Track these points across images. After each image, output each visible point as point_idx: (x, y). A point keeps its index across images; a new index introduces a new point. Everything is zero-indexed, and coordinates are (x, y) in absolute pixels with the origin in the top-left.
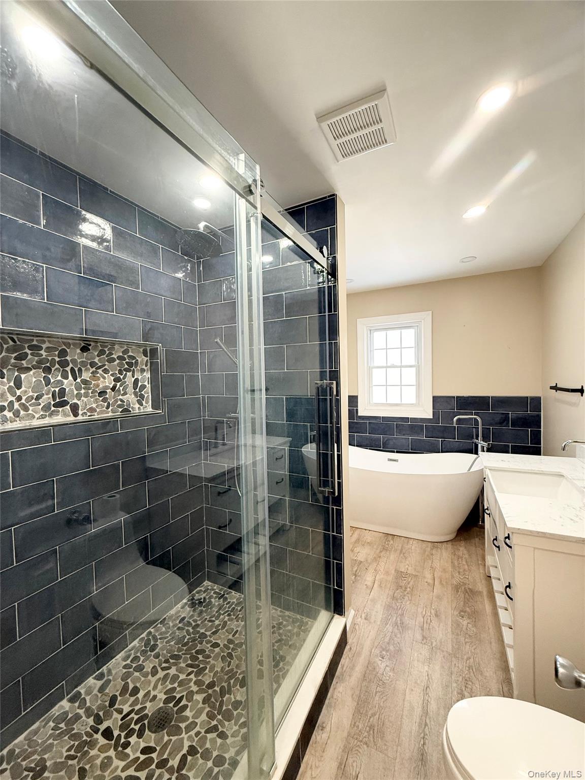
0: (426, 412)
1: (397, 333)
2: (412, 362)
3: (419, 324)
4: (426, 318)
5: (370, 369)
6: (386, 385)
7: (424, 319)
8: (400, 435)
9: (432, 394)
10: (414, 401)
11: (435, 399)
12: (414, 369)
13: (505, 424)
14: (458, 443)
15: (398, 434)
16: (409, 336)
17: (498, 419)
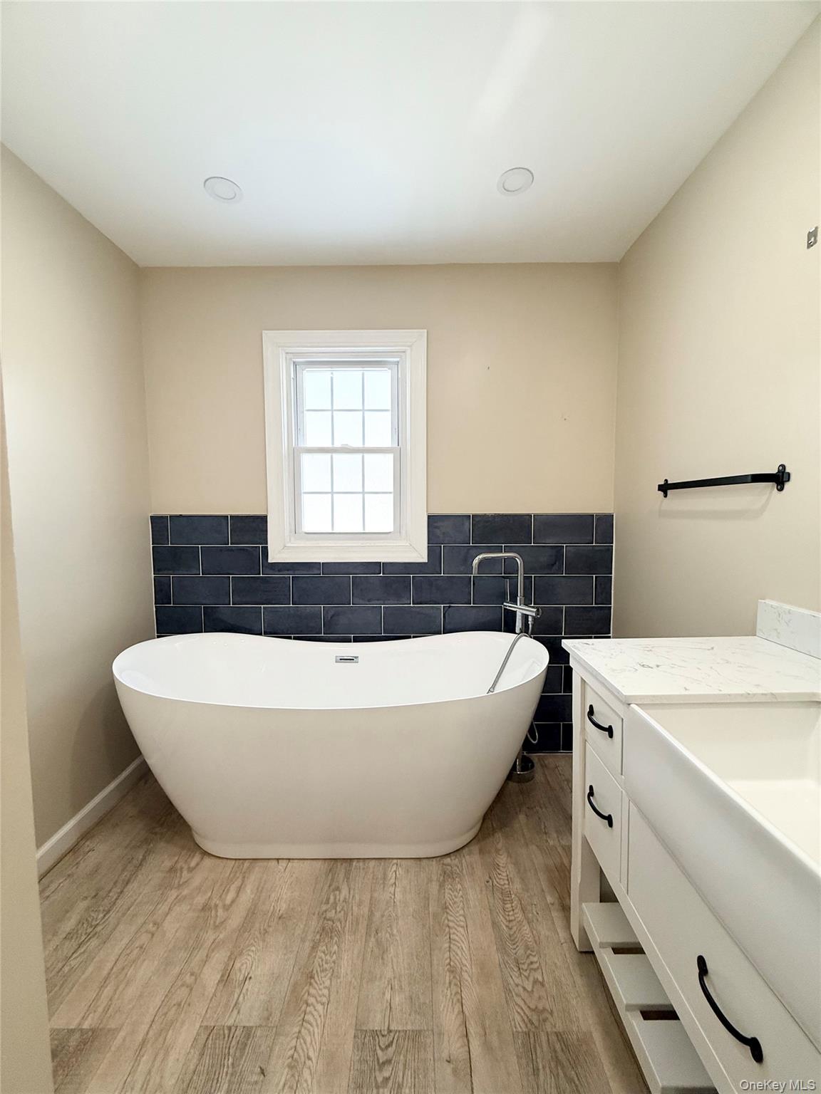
0: (414, 549)
1: (354, 374)
2: (386, 441)
3: (401, 357)
4: (413, 344)
5: (295, 456)
6: (332, 493)
7: (410, 346)
8: (361, 601)
9: (427, 511)
10: (389, 527)
11: (433, 521)
12: (391, 456)
13: (555, 567)
14: (474, 611)
15: (357, 600)
16: (380, 382)
17: (544, 559)
